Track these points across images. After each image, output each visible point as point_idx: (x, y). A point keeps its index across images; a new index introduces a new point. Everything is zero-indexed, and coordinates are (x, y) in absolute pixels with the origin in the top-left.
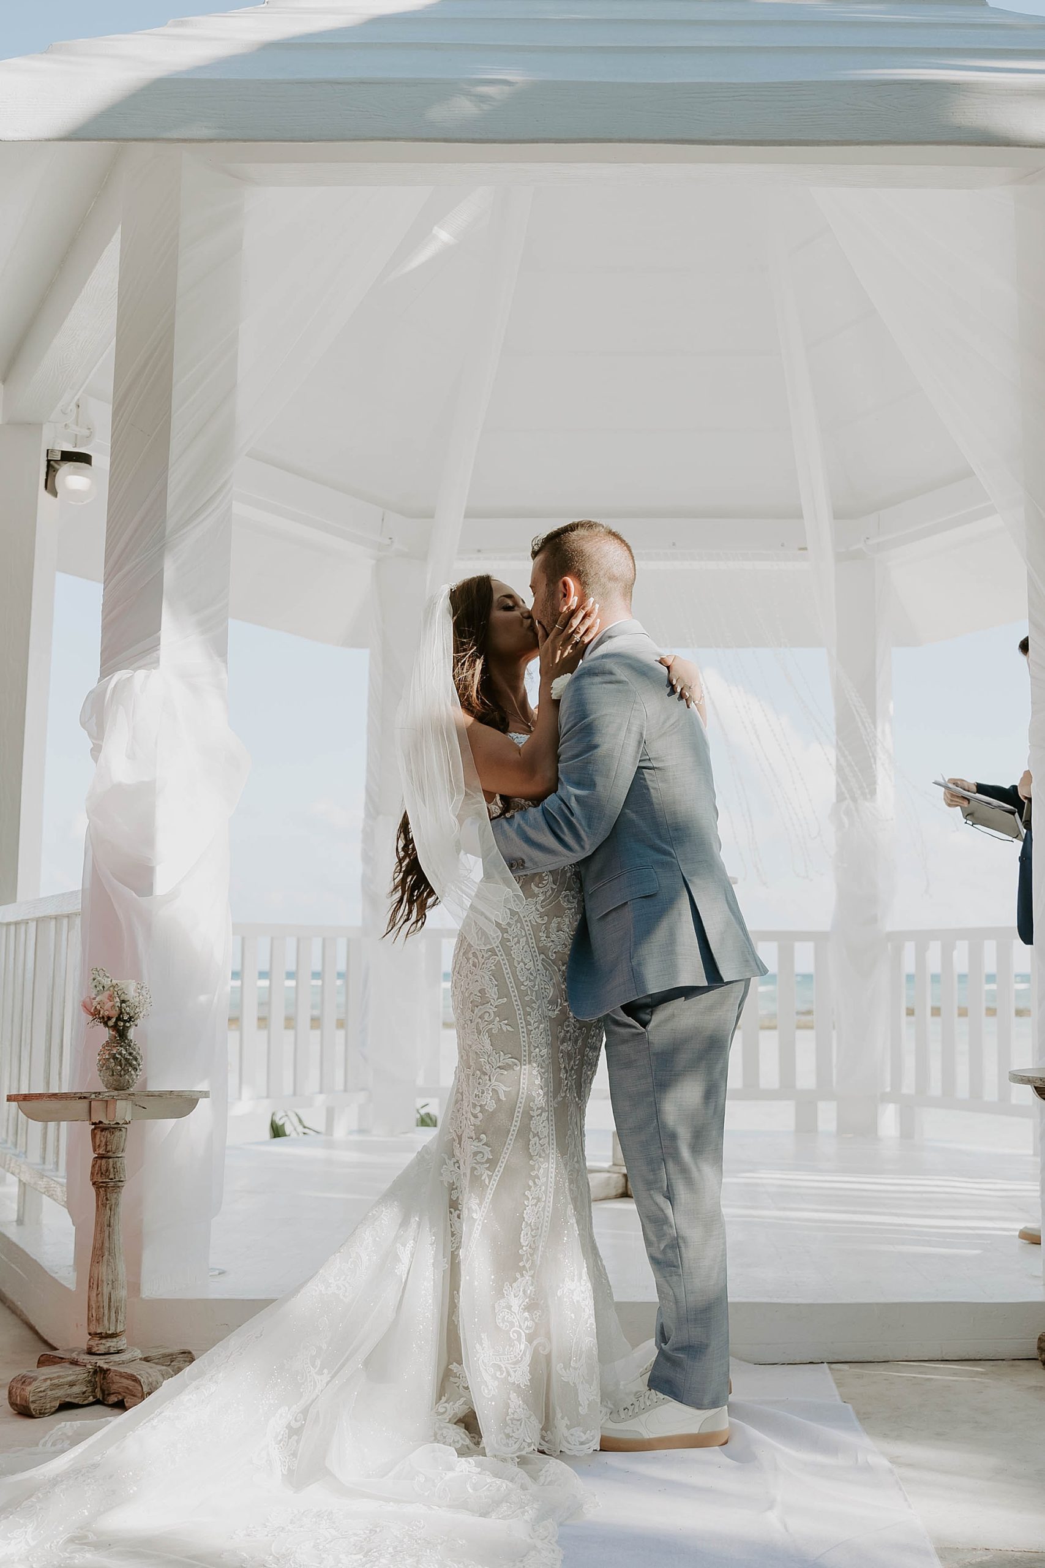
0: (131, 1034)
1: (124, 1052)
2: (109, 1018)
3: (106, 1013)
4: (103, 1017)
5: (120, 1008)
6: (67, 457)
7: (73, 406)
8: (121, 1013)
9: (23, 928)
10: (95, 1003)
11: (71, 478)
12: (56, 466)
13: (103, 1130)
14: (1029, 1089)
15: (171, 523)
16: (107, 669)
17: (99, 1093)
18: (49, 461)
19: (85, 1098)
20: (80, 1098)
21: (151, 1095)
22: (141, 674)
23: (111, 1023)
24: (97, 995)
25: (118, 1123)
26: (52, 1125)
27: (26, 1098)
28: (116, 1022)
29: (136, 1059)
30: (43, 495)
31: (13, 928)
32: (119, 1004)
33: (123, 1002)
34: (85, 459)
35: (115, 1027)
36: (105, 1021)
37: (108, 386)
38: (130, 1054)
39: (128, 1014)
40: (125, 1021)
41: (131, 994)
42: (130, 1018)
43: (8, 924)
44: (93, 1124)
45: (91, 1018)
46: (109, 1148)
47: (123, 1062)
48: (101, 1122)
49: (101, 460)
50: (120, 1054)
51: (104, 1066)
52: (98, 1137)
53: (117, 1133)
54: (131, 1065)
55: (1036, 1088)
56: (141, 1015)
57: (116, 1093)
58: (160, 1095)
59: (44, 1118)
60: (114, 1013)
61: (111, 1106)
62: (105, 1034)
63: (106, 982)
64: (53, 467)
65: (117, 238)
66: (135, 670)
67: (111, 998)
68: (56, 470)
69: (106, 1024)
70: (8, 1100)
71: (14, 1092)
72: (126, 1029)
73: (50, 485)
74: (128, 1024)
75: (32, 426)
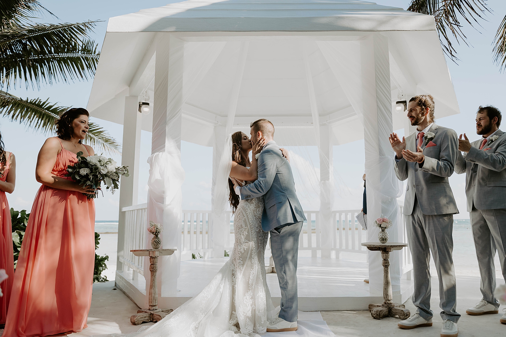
0: (159, 236)
1: (157, 240)
2: (154, 232)
3: (153, 231)
4: (152, 232)
5: (156, 230)
6: (144, 104)
7: (145, 92)
8: (157, 231)
9: (134, 211)
10: (150, 229)
11: (144, 108)
12: (141, 106)
13: (152, 258)
14: (366, 247)
15: (168, 119)
16: (153, 152)
17: (152, 250)
18: (139, 105)
19: (148, 251)
20: (147, 251)
21: (163, 250)
22: (161, 153)
23: (154, 233)
24: (151, 227)
25: (156, 257)
26: (140, 257)
27: (135, 251)
28: (155, 233)
29: (160, 242)
30: (138, 112)
31: (131, 211)
32: (156, 229)
33: (157, 228)
34: (148, 104)
35: (155, 234)
36: (153, 233)
37: (153, 87)
38: (159, 241)
39: (158, 231)
40: (157, 233)
41: (159, 226)
42: (159, 232)
43: (130, 211)
44: (150, 257)
45: (150, 232)
46: (154, 262)
47: (157, 242)
48: (152, 256)
49: (152, 104)
50: (156, 240)
51: (153, 243)
52: (151, 260)
53: (156, 259)
54: (159, 243)
55: (367, 247)
56: (161, 232)
57: (155, 250)
58: (166, 250)
59: (139, 255)
60: (155, 231)
61: (154, 253)
62: (153, 236)
63: (153, 224)
64: (140, 106)
65: (155, 53)
66: (160, 152)
67: (154, 228)
68: (141, 107)
69: (153, 234)
70: (130, 251)
71: (132, 250)
72: (158, 235)
73: (140, 110)
74: (158, 234)
75: (136, 97)
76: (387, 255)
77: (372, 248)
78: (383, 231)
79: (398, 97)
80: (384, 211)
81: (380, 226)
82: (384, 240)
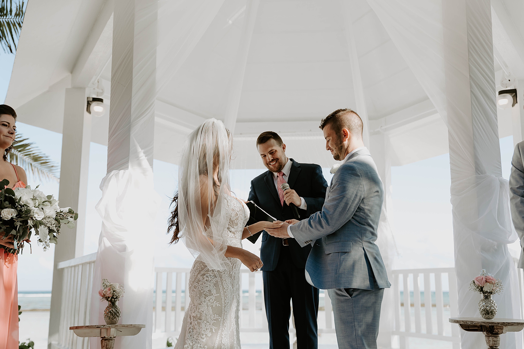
0: (117, 303)
1: (114, 310)
2: (109, 297)
3: (108, 296)
4: (106, 297)
5: (113, 293)
6: (95, 100)
7: (96, 81)
8: (113, 295)
9: (77, 268)
10: (103, 292)
11: (96, 107)
12: (91, 103)
13: (105, 340)
14: (457, 325)
15: (133, 117)
16: (109, 171)
17: (104, 325)
18: (88, 101)
19: (99, 327)
20: (97, 327)
21: (124, 326)
22: (122, 172)
23: (109, 299)
24: (104, 289)
25: (111, 337)
26: (86, 339)
27: (77, 328)
28: (111, 299)
29: (118, 313)
30: (86, 113)
31: (73, 268)
32: (112, 292)
33: (114, 291)
34: (101, 100)
35: (111, 301)
36: (107, 298)
37: (109, 75)
38: (116, 311)
39: (116, 296)
40: (115, 299)
41: (117, 288)
42: (117, 297)
43: (71, 267)
44: (102, 338)
45: (102, 298)
46: (107, 347)
47: (114, 314)
48: (105, 337)
49: (107, 101)
50: (113, 311)
51: (106, 315)
52: (103, 343)
53: (111, 341)
54: (117, 315)
55: (460, 324)
56: (121, 296)
57: (110, 325)
58: (127, 326)
59: (83, 336)
60: (111, 295)
61: (109, 331)
62: (107, 304)
63: (108, 284)
64: (89, 103)
65: (112, 17)
66: (120, 170)
67: (109, 290)
68: (90, 105)
69: (107, 300)
70: (70, 329)
71: (72, 326)
72: (115, 301)
73: (88, 110)
74: (116, 300)
75: (82, 89)
76: (495, 339)
77: (469, 326)
78: (487, 298)
79: (502, 84)
80: (486, 265)
81: (481, 290)
82: (488, 313)
